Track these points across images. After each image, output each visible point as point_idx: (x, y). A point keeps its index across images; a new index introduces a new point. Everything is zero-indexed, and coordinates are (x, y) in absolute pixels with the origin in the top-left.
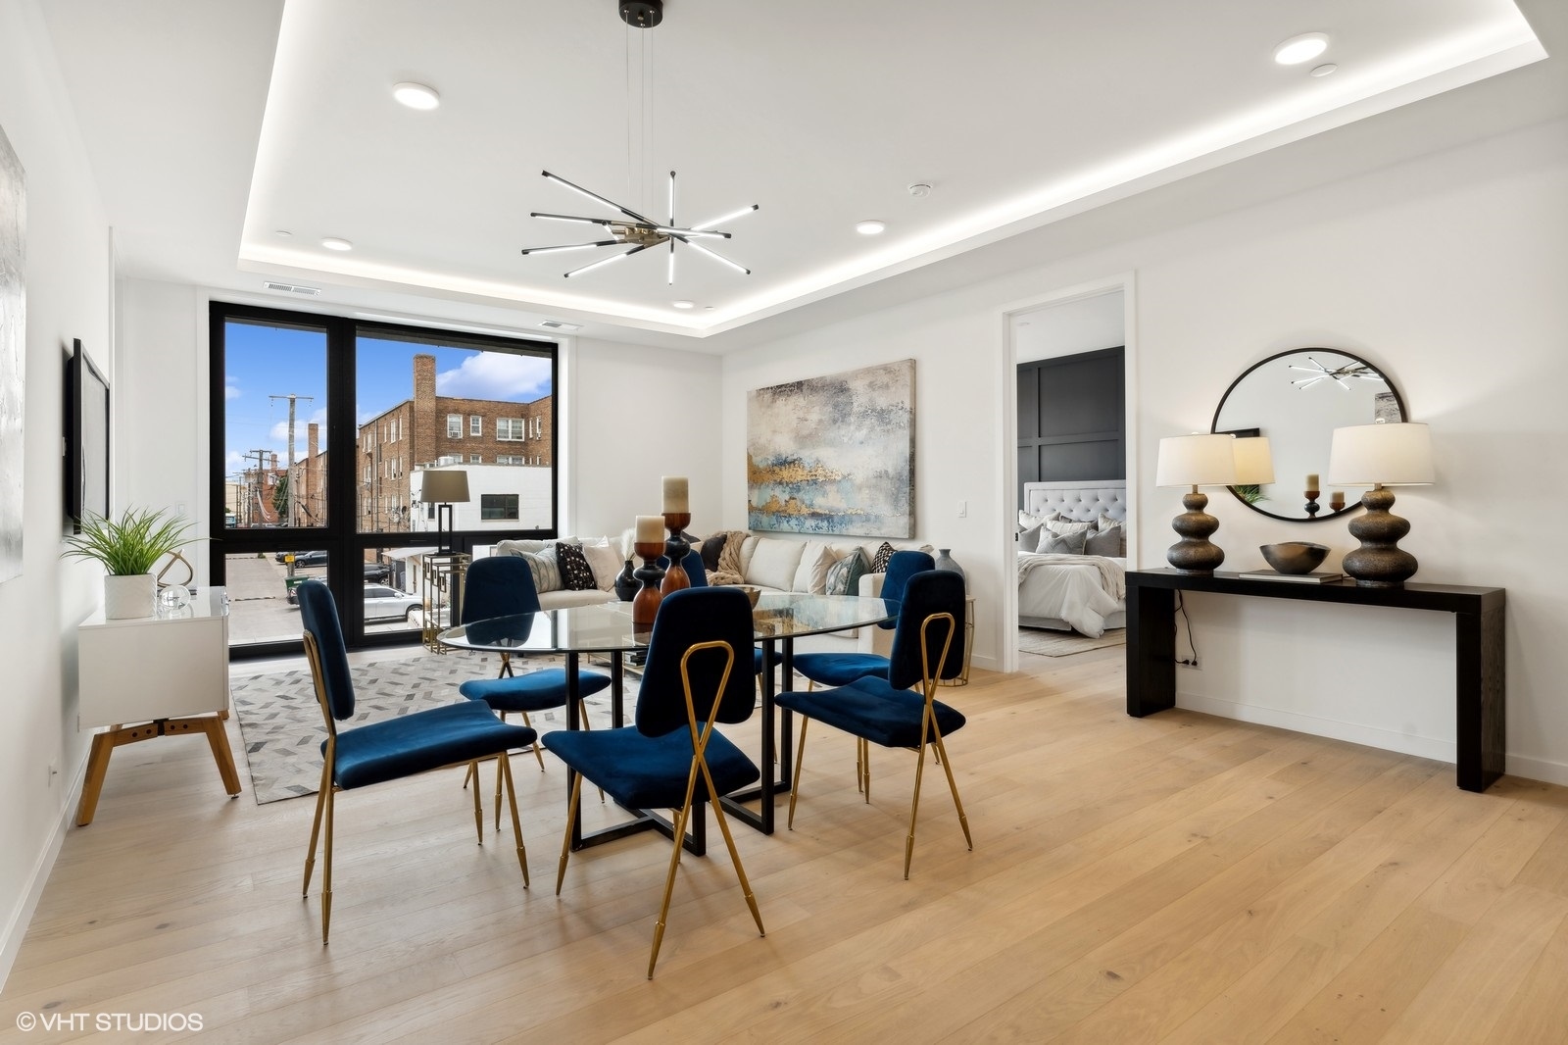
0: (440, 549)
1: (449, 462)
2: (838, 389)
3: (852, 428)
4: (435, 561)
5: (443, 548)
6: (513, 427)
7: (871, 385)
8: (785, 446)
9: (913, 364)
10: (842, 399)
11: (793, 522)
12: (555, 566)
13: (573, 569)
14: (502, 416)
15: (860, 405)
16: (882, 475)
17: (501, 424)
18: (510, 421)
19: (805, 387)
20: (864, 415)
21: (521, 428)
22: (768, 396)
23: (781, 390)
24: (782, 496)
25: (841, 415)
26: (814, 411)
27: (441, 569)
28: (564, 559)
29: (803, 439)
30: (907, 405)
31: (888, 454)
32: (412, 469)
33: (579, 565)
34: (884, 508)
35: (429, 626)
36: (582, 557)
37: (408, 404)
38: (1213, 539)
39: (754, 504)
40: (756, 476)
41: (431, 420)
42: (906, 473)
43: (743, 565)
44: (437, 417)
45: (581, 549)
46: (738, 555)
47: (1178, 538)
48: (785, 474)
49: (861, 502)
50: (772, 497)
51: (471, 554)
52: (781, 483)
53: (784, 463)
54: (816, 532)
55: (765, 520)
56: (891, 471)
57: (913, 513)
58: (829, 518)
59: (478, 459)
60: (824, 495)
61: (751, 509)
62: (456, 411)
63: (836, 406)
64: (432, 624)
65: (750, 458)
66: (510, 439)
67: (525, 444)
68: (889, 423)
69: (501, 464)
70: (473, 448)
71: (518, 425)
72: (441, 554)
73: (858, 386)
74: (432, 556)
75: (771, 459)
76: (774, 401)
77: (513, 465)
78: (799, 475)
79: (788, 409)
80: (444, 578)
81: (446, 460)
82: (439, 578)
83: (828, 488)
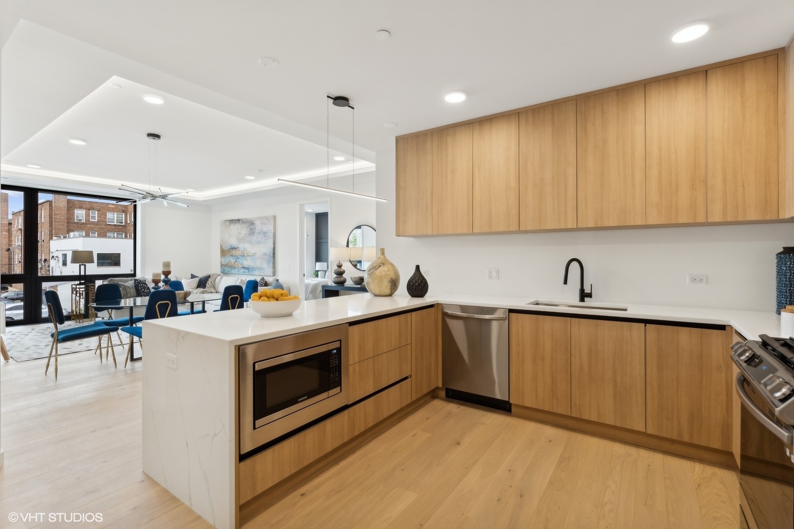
0: (80, 282)
1: (76, 236)
2: (250, 223)
3: (256, 237)
4: (78, 287)
5: (82, 281)
6: (117, 217)
7: (262, 223)
8: (233, 242)
9: (275, 217)
10: (252, 227)
11: (236, 270)
12: (134, 288)
13: (142, 289)
14: (110, 211)
15: (258, 230)
16: (265, 254)
17: (109, 215)
18: (115, 214)
19: (240, 221)
20: (259, 233)
21: (122, 218)
22: (228, 223)
23: (232, 221)
24: (233, 260)
25: (252, 232)
26: (243, 230)
27: (81, 290)
28: (138, 285)
29: (240, 240)
30: (272, 231)
31: (267, 248)
32: (51, 238)
33: (144, 288)
34: (265, 265)
35: (75, 313)
36: (146, 284)
37: (48, 202)
38: (344, 275)
39: (223, 263)
40: (223, 253)
41: (64, 212)
42: (272, 254)
43: (216, 286)
44: (68, 210)
45: (145, 281)
46: (214, 283)
47: (335, 276)
48: (234, 252)
49: (258, 263)
50: (229, 261)
51: (95, 283)
52: (232, 256)
53: (233, 248)
54: (244, 274)
55: (226, 269)
56: (268, 254)
57: (274, 267)
58: (248, 269)
59: (95, 233)
60: (247, 260)
61: (222, 265)
62: (81, 208)
63: (251, 229)
64: (76, 312)
65: (221, 246)
66: (115, 223)
67: (125, 226)
68: (267, 237)
69: (110, 237)
70: (91, 228)
71: (121, 216)
72: (81, 284)
73: (257, 223)
74: (76, 285)
75: (229, 247)
76: (230, 225)
77: (117, 238)
78: (238, 253)
79: (235, 229)
80: (83, 293)
81: (74, 234)
82: (80, 294)
83: (248, 258)
